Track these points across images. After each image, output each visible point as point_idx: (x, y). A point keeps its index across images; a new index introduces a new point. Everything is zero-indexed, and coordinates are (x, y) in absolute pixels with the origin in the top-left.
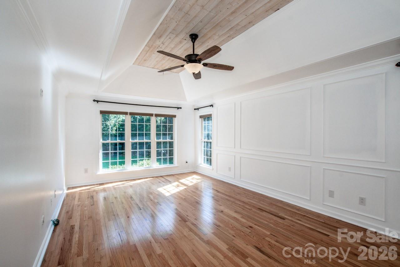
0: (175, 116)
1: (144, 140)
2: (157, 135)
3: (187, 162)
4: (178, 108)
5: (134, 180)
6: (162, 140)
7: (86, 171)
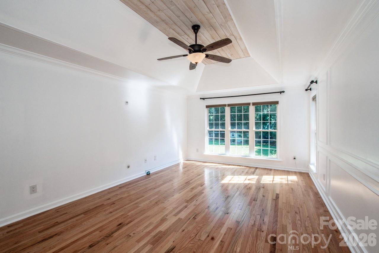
0: (277, 103)
1: (242, 129)
2: (257, 124)
3: (294, 158)
4: (281, 92)
5: (229, 165)
6: (262, 129)
7: (197, 150)
